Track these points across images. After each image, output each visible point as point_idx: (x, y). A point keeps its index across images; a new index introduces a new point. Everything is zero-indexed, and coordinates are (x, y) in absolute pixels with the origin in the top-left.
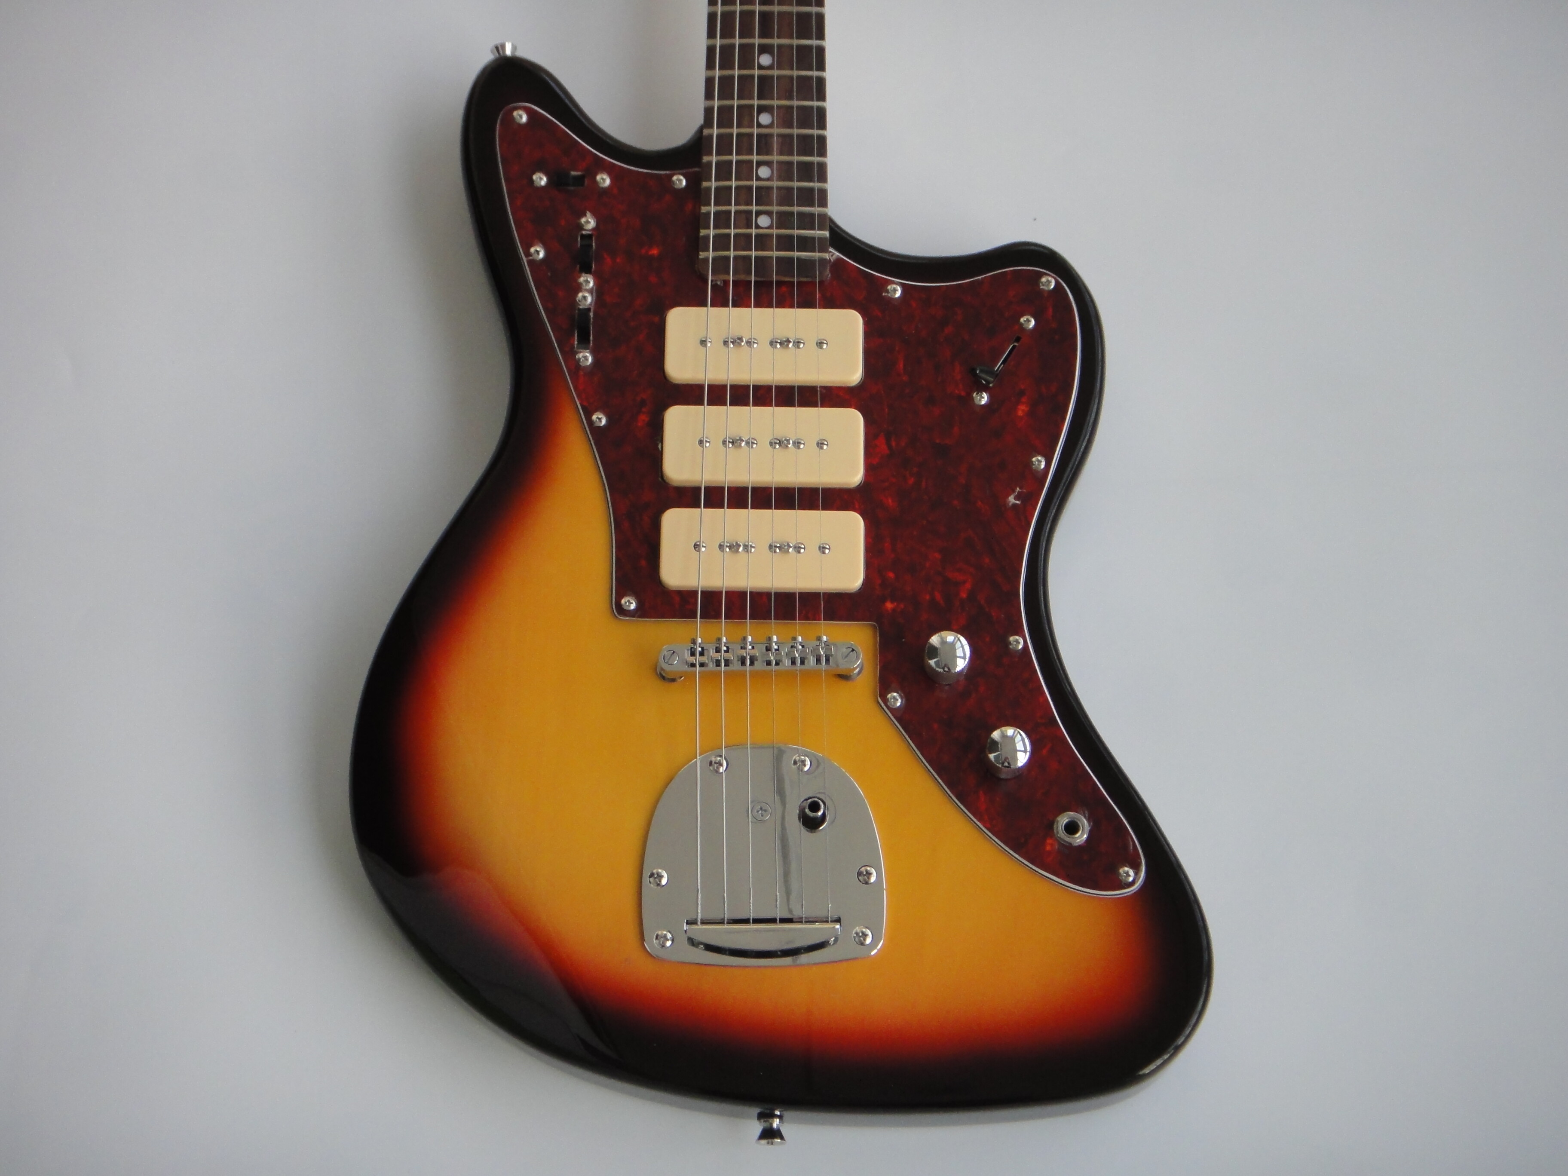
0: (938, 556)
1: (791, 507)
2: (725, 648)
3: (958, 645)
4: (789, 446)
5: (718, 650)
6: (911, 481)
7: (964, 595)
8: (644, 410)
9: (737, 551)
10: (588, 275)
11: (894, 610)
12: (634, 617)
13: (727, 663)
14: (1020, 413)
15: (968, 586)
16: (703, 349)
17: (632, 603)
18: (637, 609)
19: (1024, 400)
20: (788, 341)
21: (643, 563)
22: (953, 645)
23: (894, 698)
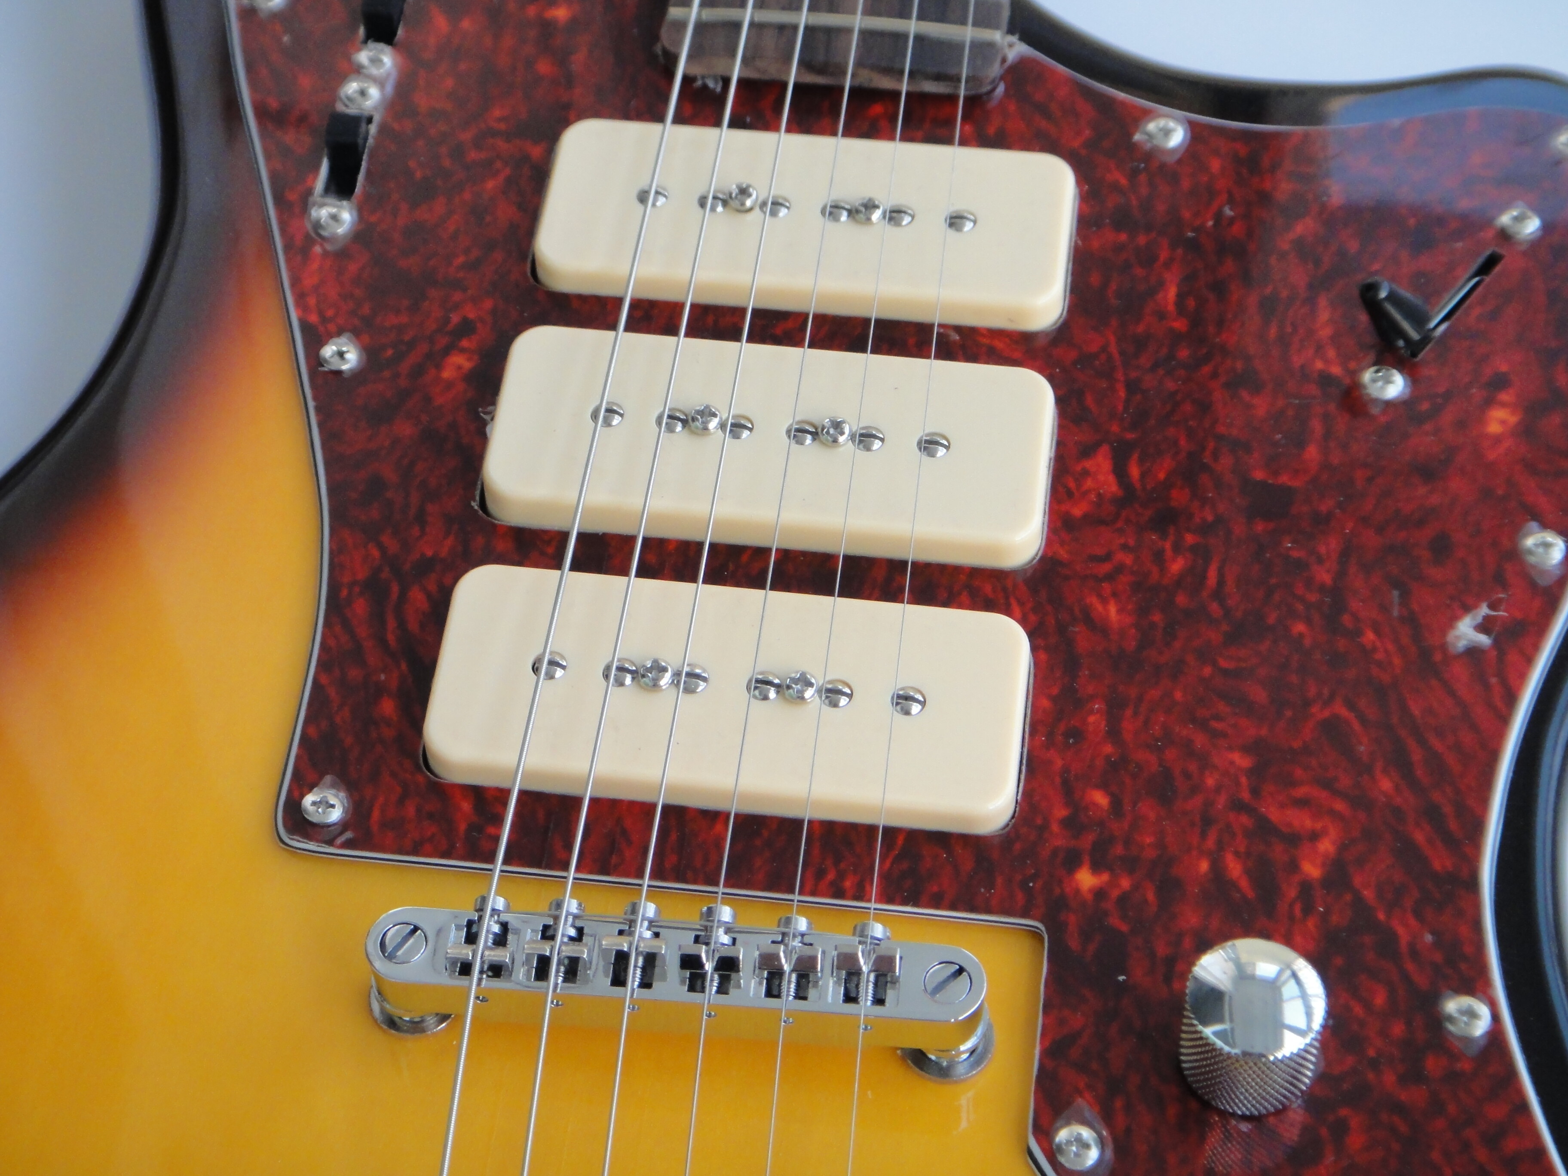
0: (1242, 761)
1: (826, 590)
2: (572, 932)
3: (1289, 989)
4: (841, 439)
5: (548, 934)
6: (1177, 566)
7: (1312, 870)
8: (465, 343)
9: (655, 685)
10: (381, 46)
11: (1100, 893)
12: (330, 843)
13: (572, 969)
14: (1494, 428)
15: (1326, 846)
16: (640, 207)
17: (333, 806)
18: (344, 825)
19: (1505, 397)
20: (870, 206)
21: (388, 707)
22: (1273, 986)
23: (1079, 1140)
